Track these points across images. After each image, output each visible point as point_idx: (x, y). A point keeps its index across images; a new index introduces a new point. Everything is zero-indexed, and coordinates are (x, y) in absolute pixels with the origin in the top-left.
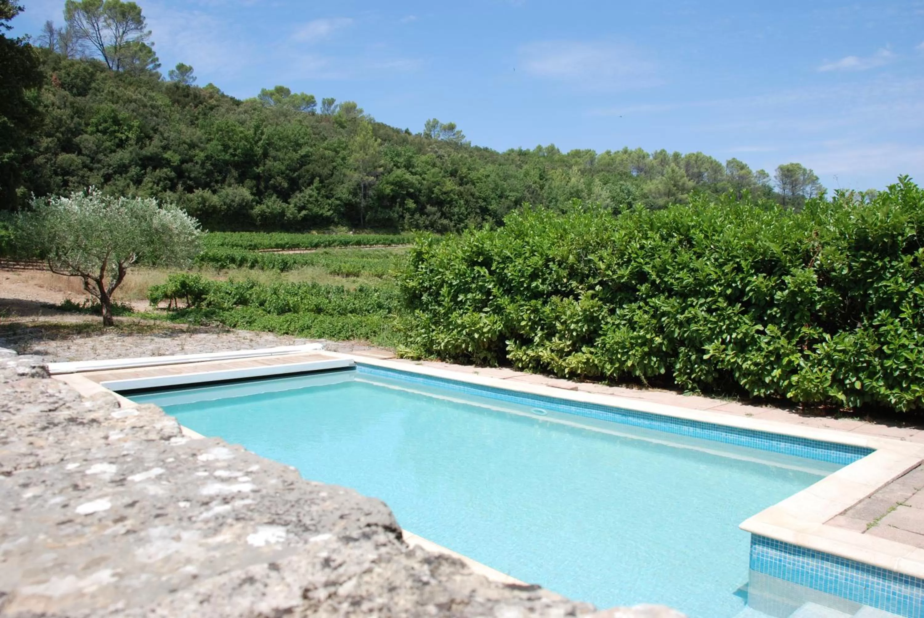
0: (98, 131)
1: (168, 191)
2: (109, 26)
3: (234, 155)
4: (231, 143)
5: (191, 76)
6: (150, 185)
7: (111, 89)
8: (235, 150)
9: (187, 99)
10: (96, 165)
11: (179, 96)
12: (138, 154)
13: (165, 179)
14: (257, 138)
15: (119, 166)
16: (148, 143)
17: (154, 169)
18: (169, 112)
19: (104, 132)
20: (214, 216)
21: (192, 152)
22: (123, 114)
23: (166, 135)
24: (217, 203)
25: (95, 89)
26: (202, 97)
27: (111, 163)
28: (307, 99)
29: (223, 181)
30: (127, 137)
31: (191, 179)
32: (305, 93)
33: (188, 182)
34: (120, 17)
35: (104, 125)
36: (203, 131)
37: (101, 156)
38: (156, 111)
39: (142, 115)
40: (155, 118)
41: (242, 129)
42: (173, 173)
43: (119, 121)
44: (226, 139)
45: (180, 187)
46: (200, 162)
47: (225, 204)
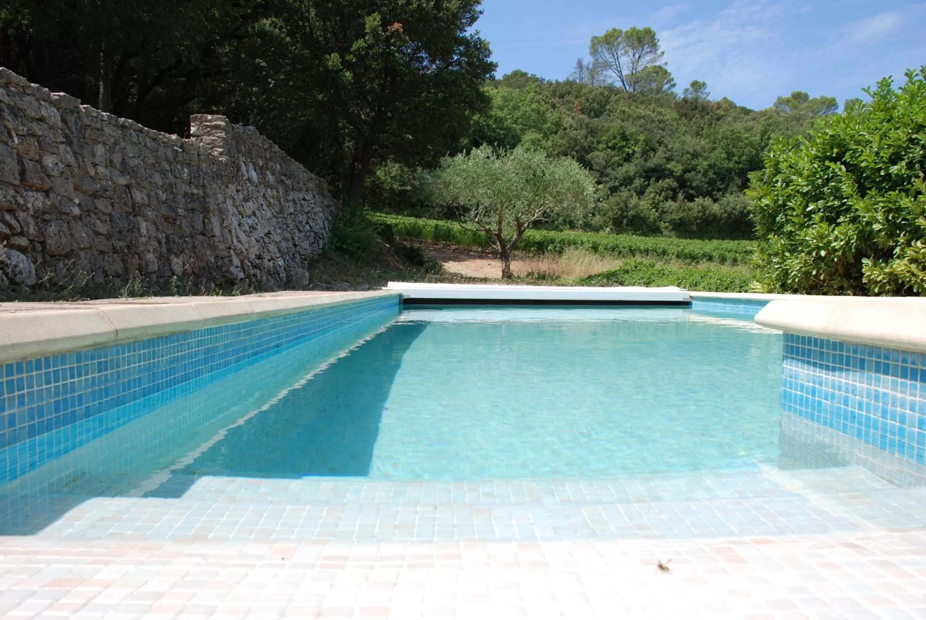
0: (608, 147)
1: (670, 200)
2: (626, 52)
3: (738, 163)
4: (734, 150)
5: (704, 92)
6: (652, 195)
7: (623, 108)
8: (740, 157)
9: (694, 112)
10: (605, 179)
11: (687, 110)
12: (642, 167)
13: (667, 189)
14: (763, 144)
15: (624, 178)
16: (652, 155)
17: (657, 180)
18: (675, 125)
19: (613, 148)
20: (714, 224)
21: (694, 162)
22: (631, 129)
23: (670, 147)
24: (717, 211)
25: (609, 110)
26: (709, 109)
27: (618, 176)
28: (827, 102)
29: (725, 190)
30: (634, 151)
31: (692, 188)
32: (825, 96)
33: (690, 191)
34: (636, 43)
35: (613, 141)
36: (707, 140)
37: (609, 170)
38: (663, 125)
39: (649, 130)
40: (660, 131)
41: (747, 135)
42: (675, 183)
43: (626, 136)
44: (731, 146)
45: (680, 196)
46: (702, 170)
47: (726, 212)
